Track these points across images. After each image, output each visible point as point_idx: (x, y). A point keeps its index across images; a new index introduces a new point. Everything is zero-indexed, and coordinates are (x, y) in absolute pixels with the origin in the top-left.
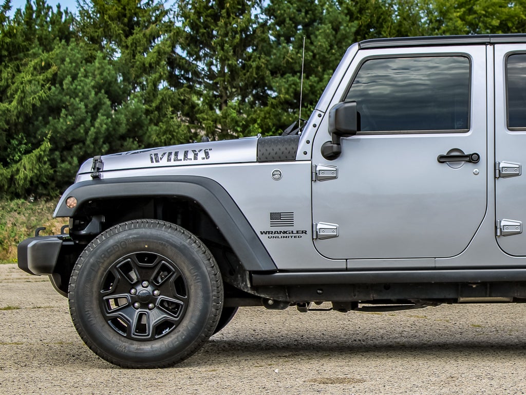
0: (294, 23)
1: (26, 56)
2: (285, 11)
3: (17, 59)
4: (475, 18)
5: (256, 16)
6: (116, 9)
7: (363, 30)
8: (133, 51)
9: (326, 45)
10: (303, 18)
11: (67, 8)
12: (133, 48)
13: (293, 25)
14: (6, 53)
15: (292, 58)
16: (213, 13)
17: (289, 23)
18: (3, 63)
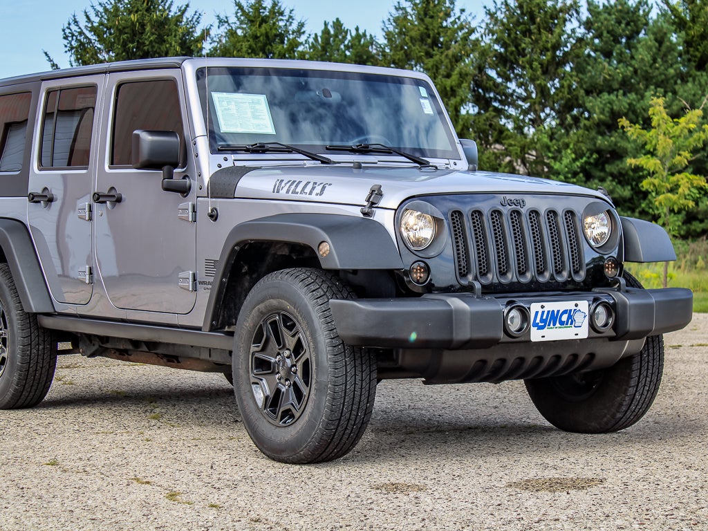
0: (612, 35)
2: (602, 23)
5: (573, 31)
6: (419, 30)
7: (696, 41)
8: (435, 75)
9: (648, 58)
10: (623, 30)
11: (365, 31)
12: (434, 70)
13: (612, 38)
15: (610, 75)
16: (524, 29)
17: (606, 37)
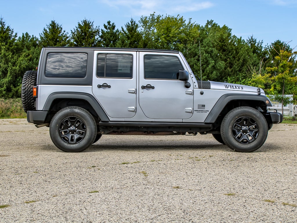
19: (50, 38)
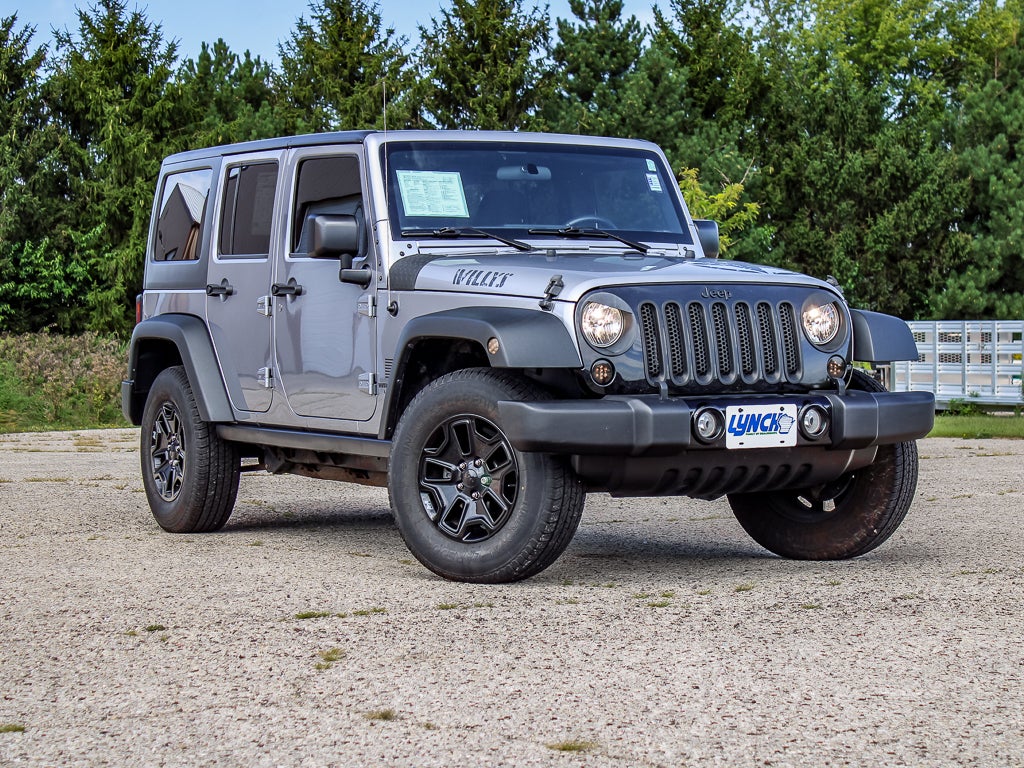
0: (592, 70)
1: (198, 128)
2: (579, 53)
3: (184, 133)
4: (875, 58)
5: (539, 62)
6: (332, 57)
7: (703, 78)
8: (354, 118)
9: (639, 103)
10: (607, 63)
11: (259, 57)
12: (354, 113)
13: (592, 74)
14: (168, 125)
15: (588, 124)
16: (474, 58)
17: (585, 72)
18: (165, 139)
19: (323, 62)
